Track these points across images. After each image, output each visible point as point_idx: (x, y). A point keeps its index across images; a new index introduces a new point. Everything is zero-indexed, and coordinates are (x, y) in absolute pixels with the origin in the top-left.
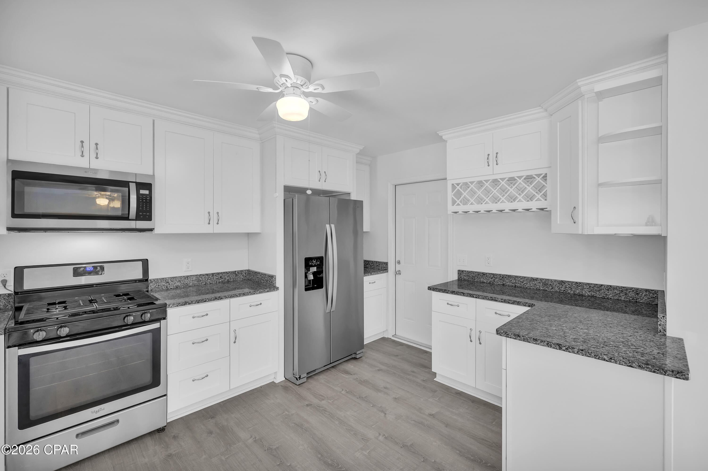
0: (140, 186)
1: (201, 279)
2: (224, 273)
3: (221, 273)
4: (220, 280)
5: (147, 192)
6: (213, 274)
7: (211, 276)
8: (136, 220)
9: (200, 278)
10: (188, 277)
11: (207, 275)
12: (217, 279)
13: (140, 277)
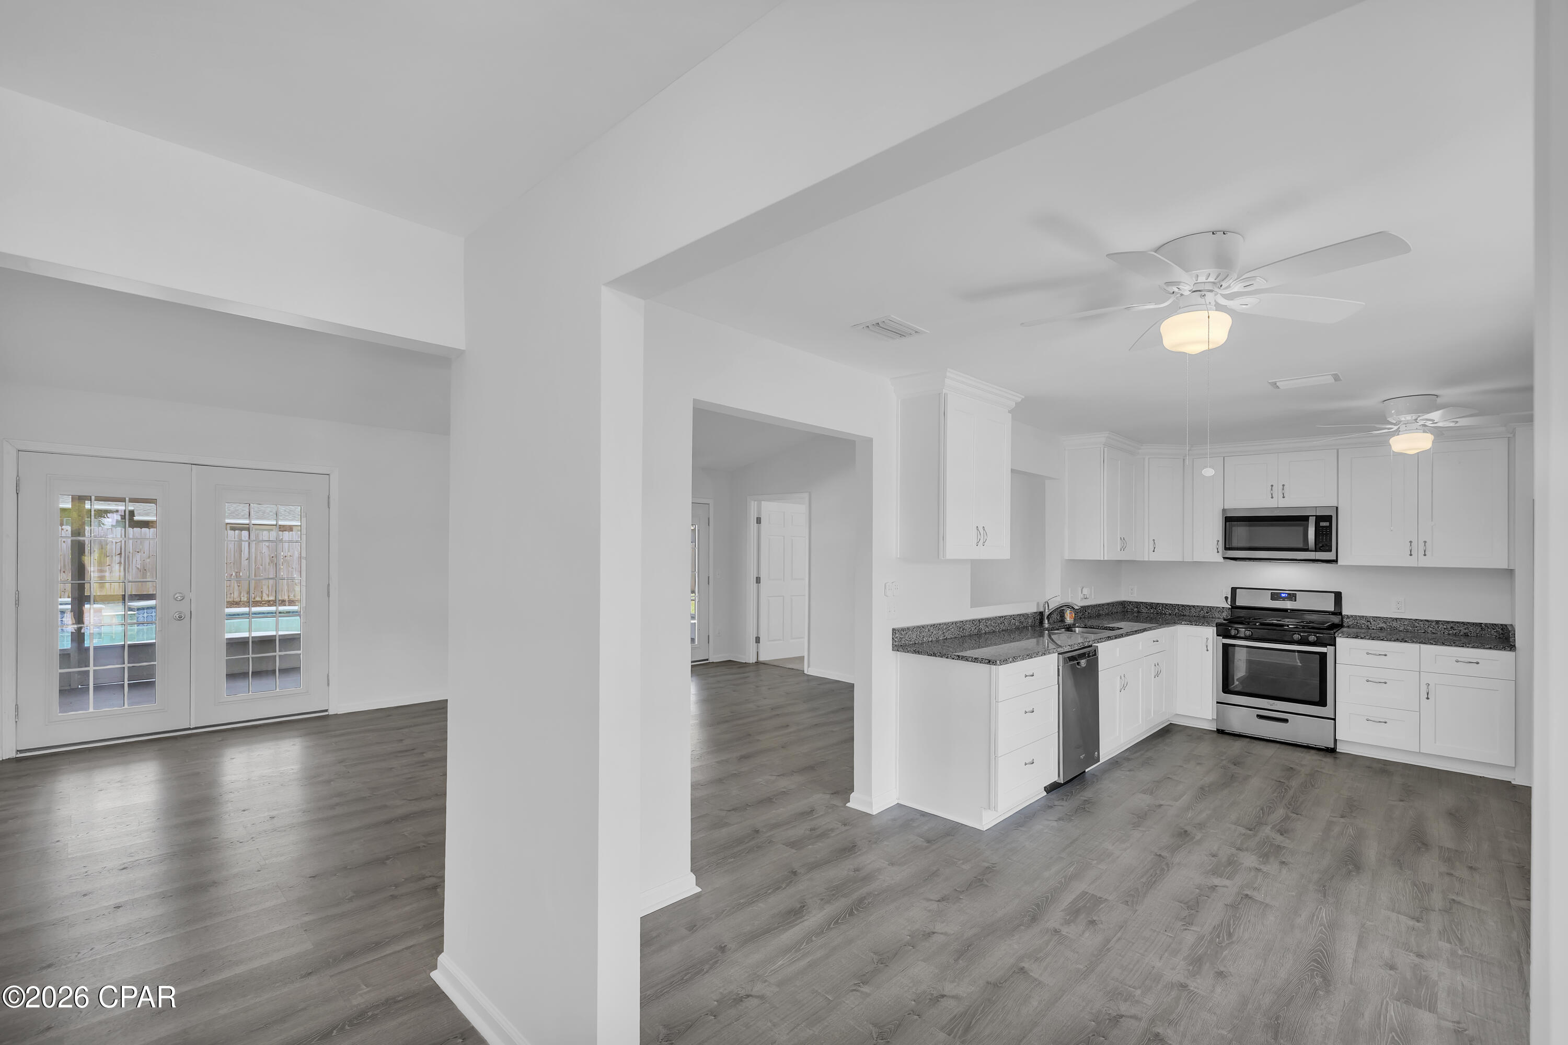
0: (1319, 519)
1: (1418, 625)
2: (1458, 622)
3: (1453, 622)
4: (1451, 632)
5: (1327, 524)
6: (1437, 622)
7: (1434, 624)
8: (1316, 551)
9: (1416, 624)
10: (1396, 619)
11: (1427, 621)
12: (1445, 629)
13: (1332, 609)
